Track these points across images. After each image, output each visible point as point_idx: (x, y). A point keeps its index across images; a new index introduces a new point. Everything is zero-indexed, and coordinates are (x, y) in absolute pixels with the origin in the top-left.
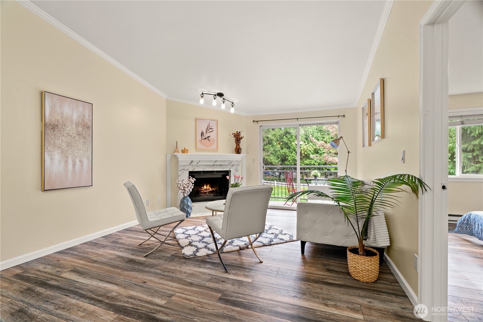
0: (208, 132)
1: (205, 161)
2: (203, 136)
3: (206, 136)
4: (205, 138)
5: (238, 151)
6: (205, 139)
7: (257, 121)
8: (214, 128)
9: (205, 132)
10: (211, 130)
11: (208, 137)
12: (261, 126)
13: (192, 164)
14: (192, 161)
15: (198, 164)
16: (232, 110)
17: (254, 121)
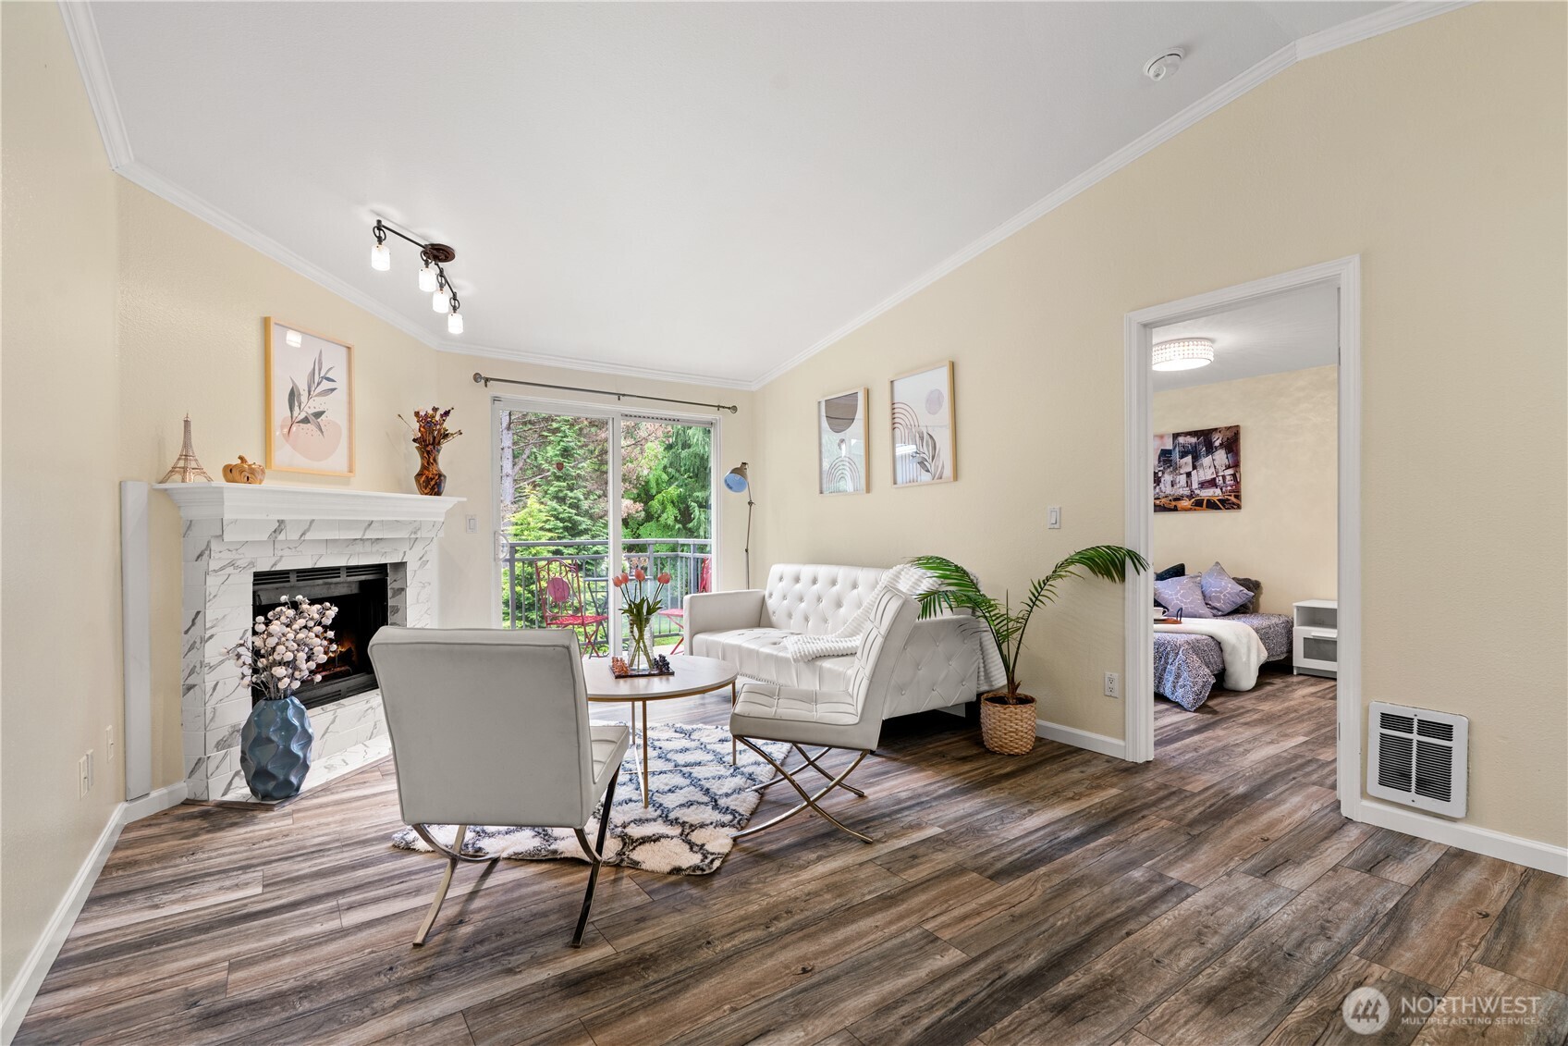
0: (319, 390)
1: (330, 524)
2: (296, 408)
3: (310, 406)
4: (302, 416)
5: (431, 483)
6: (306, 420)
7: (487, 380)
8: (339, 374)
9: (303, 387)
10: (326, 385)
11: (318, 415)
12: (495, 399)
13: (281, 537)
14: (281, 522)
15: (308, 537)
16: (456, 325)
17: (477, 377)
